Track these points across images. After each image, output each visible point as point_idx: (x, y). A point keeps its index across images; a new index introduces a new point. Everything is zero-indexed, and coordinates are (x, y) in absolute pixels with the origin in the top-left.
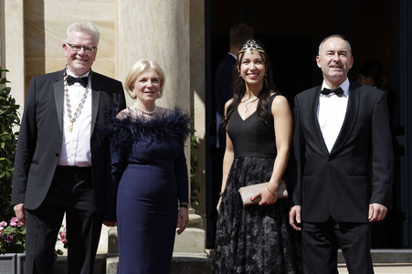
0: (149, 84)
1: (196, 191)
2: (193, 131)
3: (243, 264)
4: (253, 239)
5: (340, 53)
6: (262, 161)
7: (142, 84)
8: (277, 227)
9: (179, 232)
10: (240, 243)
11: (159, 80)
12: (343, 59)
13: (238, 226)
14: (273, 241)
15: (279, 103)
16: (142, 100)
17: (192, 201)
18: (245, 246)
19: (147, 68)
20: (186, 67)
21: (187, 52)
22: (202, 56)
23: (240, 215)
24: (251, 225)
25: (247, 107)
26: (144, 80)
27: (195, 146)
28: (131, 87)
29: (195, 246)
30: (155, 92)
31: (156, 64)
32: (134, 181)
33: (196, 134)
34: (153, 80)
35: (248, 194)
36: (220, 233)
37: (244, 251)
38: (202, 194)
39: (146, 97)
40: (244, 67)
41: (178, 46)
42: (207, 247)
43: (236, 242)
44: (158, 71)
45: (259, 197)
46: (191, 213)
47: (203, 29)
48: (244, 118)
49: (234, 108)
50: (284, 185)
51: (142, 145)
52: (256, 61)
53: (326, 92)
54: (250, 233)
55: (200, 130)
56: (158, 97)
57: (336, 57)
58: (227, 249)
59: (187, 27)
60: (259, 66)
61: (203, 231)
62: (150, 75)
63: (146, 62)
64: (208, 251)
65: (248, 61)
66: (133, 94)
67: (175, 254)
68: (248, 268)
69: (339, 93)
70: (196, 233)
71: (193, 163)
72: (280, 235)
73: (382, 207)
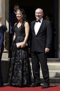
1: (6, 44)
6: (22, 38)
17: (5, 46)
21: (4, 11)
22: (8, 12)
24: (19, 53)
25: (19, 25)
27: (6, 34)
29: (6, 57)
35: (18, 45)
38: (8, 45)
41: (2, 9)
45: (21, 46)
46: (5, 49)
47: (8, 5)
48: (18, 28)
52: (19, 14)
54: (19, 55)
59: (4, 5)
60: (20, 15)
64: (9, 59)
70: (6, 54)
73: (48, 49)
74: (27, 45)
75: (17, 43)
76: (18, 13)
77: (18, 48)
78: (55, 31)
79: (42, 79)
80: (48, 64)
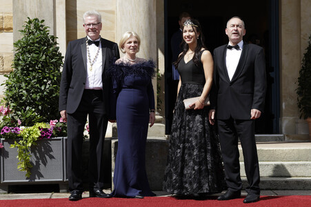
0: (132, 44)
1: (159, 103)
2: (158, 70)
3: (184, 142)
4: (190, 129)
5: (237, 26)
7: (129, 45)
9: (151, 126)
10: (183, 131)
11: (137, 42)
12: (239, 29)
13: (182, 122)
14: (200, 130)
15: (206, 55)
16: (129, 54)
18: (185, 133)
20: (154, 35)
21: (154, 27)
22: (162, 28)
23: (183, 116)
24: (189, 121)
25: (188, 57)
26: (130, 42)
27: (159, 79)
28: (123, 47)
29: (160, 133)
30: (136, 49)
31: (136, 34)
33: (159, 72)
34: (135, 42)
35: (188, 103)
37: (184, 136)
38: (163, 105)
39: (131, 52)
40: (184, 34)
41: (150, 23)
42: (166, 134)
43: (181, 130)
44: (137, 37)
45: (194, 105)
46: (157, 115)
47: (163, 14)
48: (186, 62)
50: (208, 99)
51: (129, 79)
52: (190, 31)
53: (230, 48)
54: (188, 126)
55: (162, 70)
56: (138, 51)
57: (235, 28)
58: (176, 134)
59: (154, 13)
60: (192, 34)
61: (164, 125)
62: (133, 39)
63: (130, 33)
64: (166, 136)
65: (186, 31)
66: (124, 51)
67: (148, 138)
68: (187, 145)
69: (237, 48)
70: (160, 126)
71: (158, 88)
73: (258, 111)
74: (209, 103)
75: (186, 98)
76: (188, 30)
77: (188, 110)
78: (273, 71)
79: (244, 181)
80: (259, 147)
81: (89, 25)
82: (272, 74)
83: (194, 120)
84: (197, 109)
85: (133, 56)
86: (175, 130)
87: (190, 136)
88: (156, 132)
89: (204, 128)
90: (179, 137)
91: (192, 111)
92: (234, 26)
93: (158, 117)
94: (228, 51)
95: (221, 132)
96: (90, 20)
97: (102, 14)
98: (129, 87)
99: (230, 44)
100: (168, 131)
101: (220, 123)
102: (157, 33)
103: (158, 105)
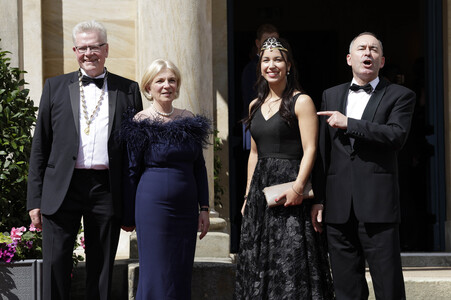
0: (166, 84)
1: (219, 194)
2: (216, 132)
3: (266, 268)
4: (277, 243)
5: (371, 48)
6: (284, 164)
7: (159, 85)
8: (301, 230)
9: (201, 237)
10: (263, 248)
11: (175, 80)
12: (374, 54)
13: (261, 229)
14: (298, 245)
15: (303, 103)
16: (160, 101)
17: (216, 204)
18: (268, 251)
19: (164, 68)
20: (209, 66)
21: (209, 52)
22: (224, 54)
23: (263, 218)
24: (275, 228)
25: (270, 107)
26: (161, 81)
27: (218, 148)
28: (147, 89)
29: (219, 250)
30: (172, 93)
31: (172, 65)
32: (152, 185)
33: (219, 135)
34: (171, 80)
35: (272, 194)
36: (245, 237)
37: (266, 255)
38: (226, 197)
39: (164, 98)
40: (264, 65)
41: (201, 44)
42: (232, 252)
43: (259, 246)
44: (175, 71)
45: (284, 198)
46: (214, 216)
47: (225, 26)
48: (266, 119)
49: (257, 107)
52: (275, 59)
54: (274, 236)
55: (223, 131)
56: (176, 97)
57: (367, 52)
58: (250, 253)
59: (209, 26)
61: (227, 235)
62: (167, 75)
63: (162, 63)
64: (232, 256)
65: (268, 60)
66: (149, 96)
67: (196, 260)
68: (272, 273)
70: (220, 237)
71: (217, 165)
72: (304, 238)
74: (311, 193)
75: (268, 186)
77: (273, 207)
80: (409, 277)
81: (84, 48)
82: (431, 139)
83: (284, 225)
84: (290, 206)
85: (167, 107)
86: (249, 245)
87: (277, 256)
88: (213, 248)
89: (304, 241)
90: (256, 259)
91: (280, 208)
92: (364, 48)
93: (215, 220)
94: (352, 96)
95: (334, 248)
96: (87, 39)
97: (109, 27)
98: (160, 165)
99: (355, 81)
100: (235, 247)
101: (332, 231)
102: (214, 63)
103: (216, 197)
